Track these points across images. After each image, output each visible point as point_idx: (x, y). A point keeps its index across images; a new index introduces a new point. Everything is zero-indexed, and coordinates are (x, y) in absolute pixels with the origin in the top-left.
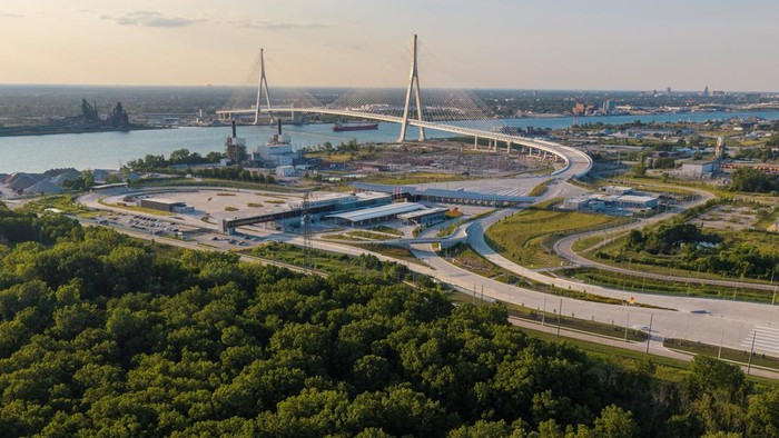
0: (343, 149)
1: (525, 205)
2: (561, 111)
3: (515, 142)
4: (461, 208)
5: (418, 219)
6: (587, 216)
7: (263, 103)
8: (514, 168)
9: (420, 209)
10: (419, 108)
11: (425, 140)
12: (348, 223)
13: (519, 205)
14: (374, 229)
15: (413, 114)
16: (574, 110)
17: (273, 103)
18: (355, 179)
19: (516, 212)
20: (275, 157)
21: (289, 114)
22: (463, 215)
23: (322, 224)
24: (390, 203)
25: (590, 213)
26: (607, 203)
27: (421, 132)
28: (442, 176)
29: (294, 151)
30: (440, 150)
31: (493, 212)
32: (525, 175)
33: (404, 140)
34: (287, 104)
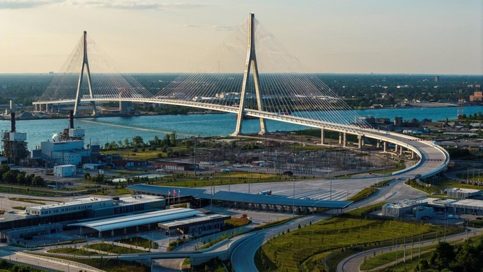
0: (155, 145)
1: (335, 212)
2: (455, 100)
3: (367, 135)
4: (251, 215)
5: (186, 228)
6: (406, 225)
7: (84, 92)
8: (353, 167)
9: (195, 216)
10: (258, 97)
11: (267, 134)
12: (94, 233)
13: (328, 212)
14: (122, 241)
15: (251, 103)
16: (472, 98)
17: (96, 93)
18: (147, 179)
19: (321, 219)
20: (59, 155)
21: (115, 104)
22: (250, 222)
23: (63, 236)
24: (164, 208)
25: (412, 221)
26: (436, 208)
27: (262, 124)
28: (258, 176)
29: (86, 148)
30: (278, 145)
31: (290, 220)
32: (363, 175)
33: (240, 133)
34: (113, 92)
